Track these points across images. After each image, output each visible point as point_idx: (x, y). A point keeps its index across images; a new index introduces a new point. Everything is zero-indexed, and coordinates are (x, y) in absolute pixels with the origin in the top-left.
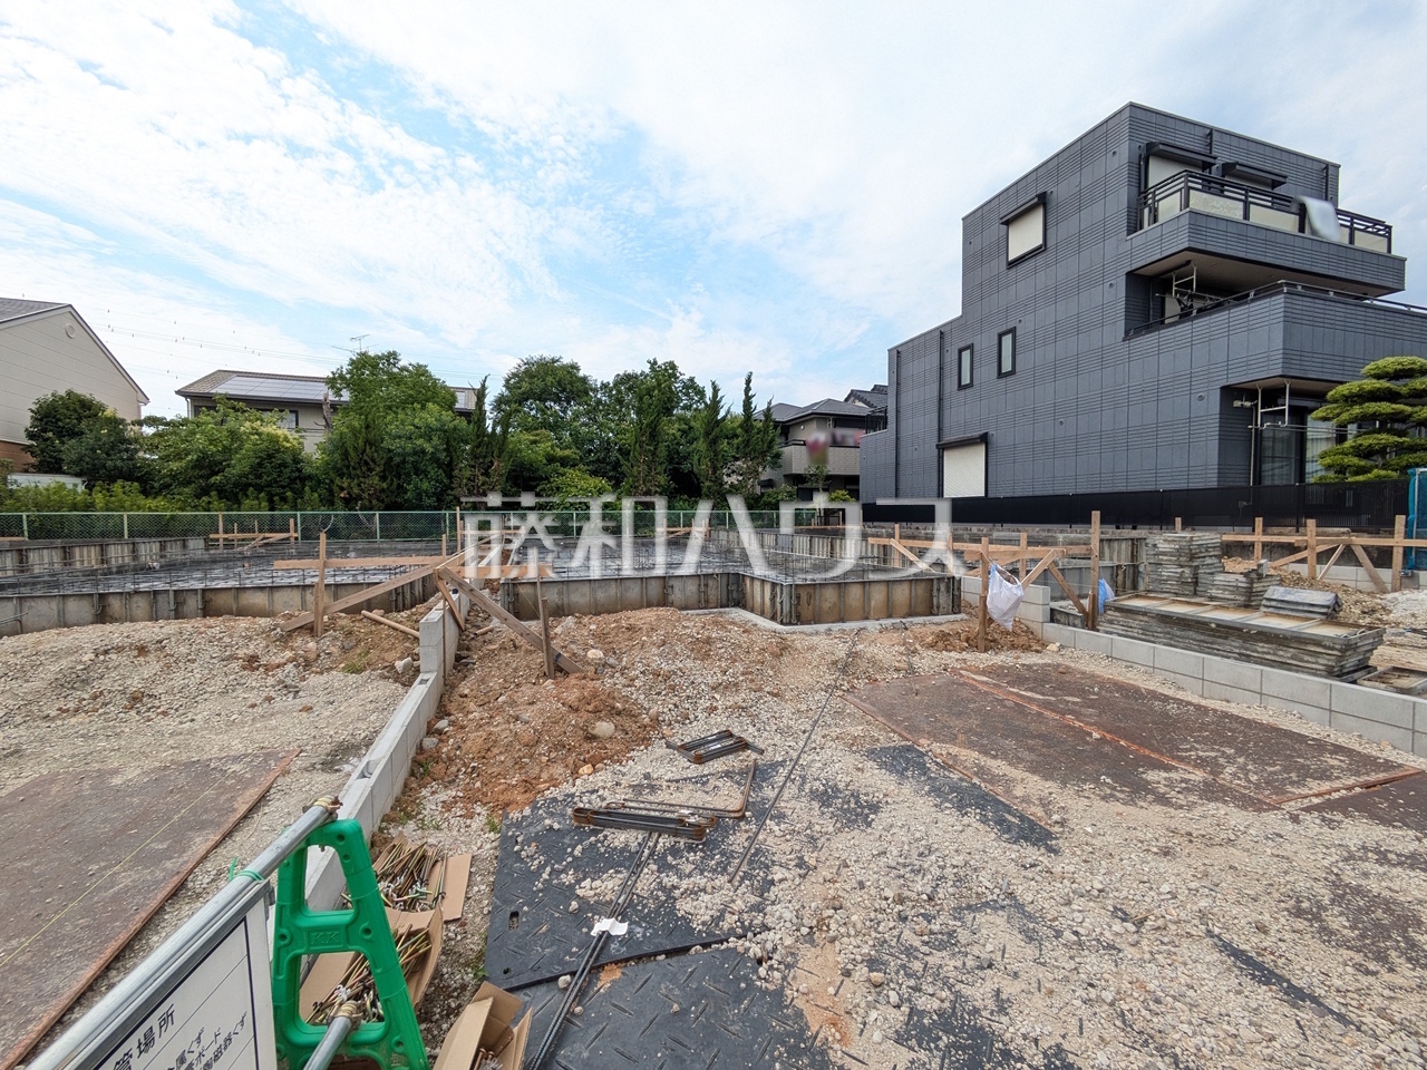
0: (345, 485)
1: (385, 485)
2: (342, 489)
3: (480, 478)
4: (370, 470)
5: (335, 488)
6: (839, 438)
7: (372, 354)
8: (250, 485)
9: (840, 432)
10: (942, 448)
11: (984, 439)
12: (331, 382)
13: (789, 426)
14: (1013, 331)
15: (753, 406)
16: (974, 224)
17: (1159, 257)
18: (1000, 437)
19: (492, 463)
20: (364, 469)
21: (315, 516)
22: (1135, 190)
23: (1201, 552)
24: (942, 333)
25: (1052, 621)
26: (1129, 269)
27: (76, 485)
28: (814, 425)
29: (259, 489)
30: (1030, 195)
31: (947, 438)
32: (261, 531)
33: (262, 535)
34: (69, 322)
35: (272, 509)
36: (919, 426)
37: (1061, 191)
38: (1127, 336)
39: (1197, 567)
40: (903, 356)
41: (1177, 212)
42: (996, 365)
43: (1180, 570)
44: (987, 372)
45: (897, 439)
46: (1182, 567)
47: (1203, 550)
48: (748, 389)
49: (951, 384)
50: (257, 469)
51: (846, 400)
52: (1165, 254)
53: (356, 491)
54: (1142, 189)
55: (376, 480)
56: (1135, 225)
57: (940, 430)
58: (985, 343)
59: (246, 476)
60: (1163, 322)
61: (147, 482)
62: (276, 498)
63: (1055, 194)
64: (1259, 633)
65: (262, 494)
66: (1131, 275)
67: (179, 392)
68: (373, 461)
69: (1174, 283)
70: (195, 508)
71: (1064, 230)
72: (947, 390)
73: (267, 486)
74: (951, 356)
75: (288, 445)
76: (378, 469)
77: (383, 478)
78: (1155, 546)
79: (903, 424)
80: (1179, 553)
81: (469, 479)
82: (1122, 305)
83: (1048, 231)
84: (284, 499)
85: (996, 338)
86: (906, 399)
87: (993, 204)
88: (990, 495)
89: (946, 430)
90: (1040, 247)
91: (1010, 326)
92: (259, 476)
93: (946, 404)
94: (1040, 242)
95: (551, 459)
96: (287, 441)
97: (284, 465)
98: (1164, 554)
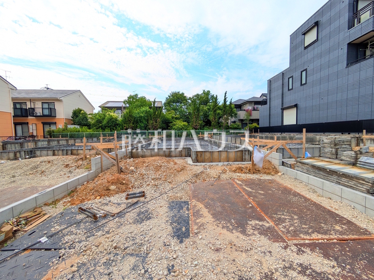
0: (125, 126)
1: (133, 126)
2: (125, 127)
3: (155, 123)
4: (130, 122)
5: (124, 127)
6: (255, 108)
7: (132, 95)
8: (107, 126)
9: (256, 106)
10: (283, 109)
11: (296, 106)
12: (124, 102)
13: (241, 106)
14: (306, 70)
15: (227, 100)
16: (293, 37)
17: (360, 36)
18: (301, 105)
19: (157, 119)
20: (129, 122)
21: (119, 133)
22: (352, 13)
23: (340, 143)
24: (283, 73)
25: (283, 165)
26: (348, 42)
27: (77, 127)
28: (248, 105)
29: (109, 127)
30: (312, 23)
31: (285, 106)
32: (109, 136)
33: (109, 137)
34: (80, 94)
35: (111, 132)
36: (276, 103)
37: (323, 20)
38: (348, 65)
39: (338, 148)
40: (272, 82)
41: (369, 17)
42: (300, 82)
43: (331, 149)
44: (297, 84)
45: (270, 107)
46: (332, 148)
47: (341, 142)
48: (225, 96)
49: (286, 89)
50: (108, 122)
51: (261, 97)
52: (363, 34)
53: (127, 127)
54: (355, 12)
55: (132, 124)
56: (351, 25)
57: (282, 104)
58: (297, 75)
59: (106, 124)
60: (365, 58)
61: (89, 126)
62: (112, 129)
63: (321, 21)
64: (343, 174)
65: (109, 128)
66: (349, 44)
67: (99, 107)
68: (131, 120)
69: (369, 44)
70: (97, 131)
71: (324, 33)
72: (285, 91)
73: (110, 126)
74: (286, 80)
75: (114, 117)
76: (132, 122)
77: (133, 124)
78: (323, 140)
79: (272, 103)
80: (331, 143)
81: (152, 124)
82: (345, 56)
83: (319, 34)
84: (113, 129)
85: (300, 73)
86: (272, 95)
87: (300, 29)
88: (298, 124)
89: (284, 104)
90: (316, 40)
91: (305, 68)
92: (109, 124)
93: (284, 95)
94: (316, 38)
95: (173, 118)
96: (114, 116)
97: (113, 121)
98: (326, 143)
